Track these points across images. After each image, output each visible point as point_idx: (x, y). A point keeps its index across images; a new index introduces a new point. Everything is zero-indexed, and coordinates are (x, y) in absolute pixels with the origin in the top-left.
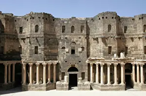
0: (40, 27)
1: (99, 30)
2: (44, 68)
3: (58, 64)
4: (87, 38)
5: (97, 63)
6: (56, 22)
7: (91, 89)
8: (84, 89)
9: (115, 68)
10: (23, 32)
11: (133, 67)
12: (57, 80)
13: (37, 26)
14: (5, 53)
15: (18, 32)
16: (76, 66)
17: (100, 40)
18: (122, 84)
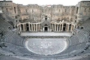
2: (36, 26)
3: (41, 24)
10: (28, 12)
11: (66, 25)
13: (33, 10)
14: (22, 20)
16: (47, 24)
18: (62, 31)
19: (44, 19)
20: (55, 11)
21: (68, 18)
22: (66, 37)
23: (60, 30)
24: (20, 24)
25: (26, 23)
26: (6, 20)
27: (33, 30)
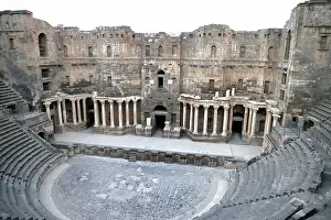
0: (113, 49)
1: (198, 53)
2: (120, 107)
3: (139, 101)
4: (181, 65)
5: (191, 103)
10: (94, 54)
11: (246, 111)
13: (109, 48)
14: (71, 85)
15: (86, 54)
16: (164, 105)
18: (224, 134)
19: (152, 82)
20: (194, 51)
21: (254, 81)
22: (234, 162)
23: (214, 132)
24: (60, 97)
25: (84, 97)
26: (7, 80)
27: (108, 123)
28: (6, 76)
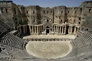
0: (35, 12)
1: (58, 13)
2: (38, 28)
3: (42, 26)
4: (53, 16)
5: (56, 26)
6: (41, 9)
7: (54, 34)
8: (51, 35)
9: (63, 28)
10: (28, 13)
11: (69, 27)
12: (42, 31)
13: (34, 12)
14: (22, 22)
15: (26, 13)
16: (49, 26)
17: (58, 17)
20: (57, 12)
21: (71, 20)
23: (62, 33)
24: (20, 26)
26: (5, 21)
28: (5, 20)
